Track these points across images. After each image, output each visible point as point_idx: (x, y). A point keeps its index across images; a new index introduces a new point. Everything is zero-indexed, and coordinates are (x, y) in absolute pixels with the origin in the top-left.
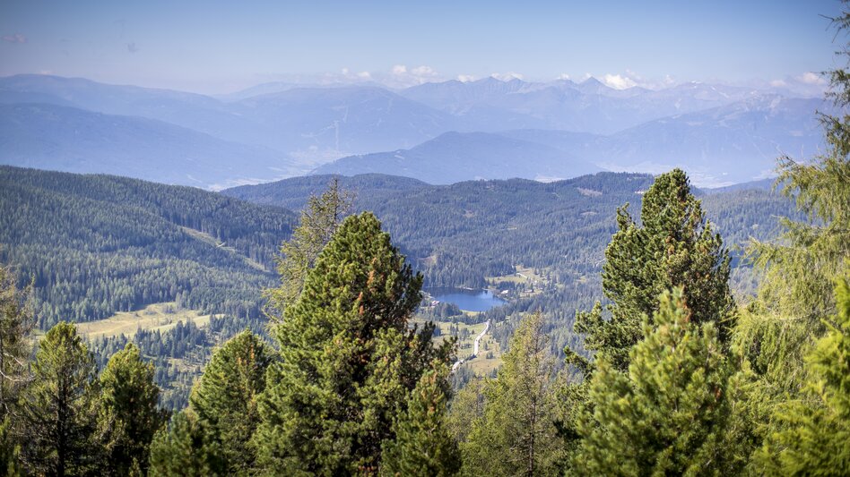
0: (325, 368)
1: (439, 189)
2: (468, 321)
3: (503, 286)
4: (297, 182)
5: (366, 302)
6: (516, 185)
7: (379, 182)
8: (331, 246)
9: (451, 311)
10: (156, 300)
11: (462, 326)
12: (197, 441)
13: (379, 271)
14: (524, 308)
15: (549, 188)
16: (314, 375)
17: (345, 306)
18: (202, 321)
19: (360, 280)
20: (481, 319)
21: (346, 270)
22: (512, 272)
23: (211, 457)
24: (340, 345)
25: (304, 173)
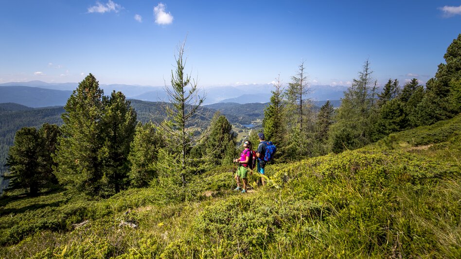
0: (217, 139)
1: (242, 105)
2: (248, 129)
3: (255, 123)
4: (216, 104)
5: (223, 129)
6: (257, 104)
7: (231, 104)
8: (217, 120)
9: (245, 127)
10: (191, 126)
11: (247, 130)
12: (197, 150)
13: (225, 124)
14: (258, 127)
15: (263, 104)
16: (215, 141)
17: (220, 130)
18: (199, 130)
19: (222, 126)
20: (250, 129)
21: (220, 124)
22: (256, 120)
23: (199, 153)
24: (219, 136)
25: (217, 102)
